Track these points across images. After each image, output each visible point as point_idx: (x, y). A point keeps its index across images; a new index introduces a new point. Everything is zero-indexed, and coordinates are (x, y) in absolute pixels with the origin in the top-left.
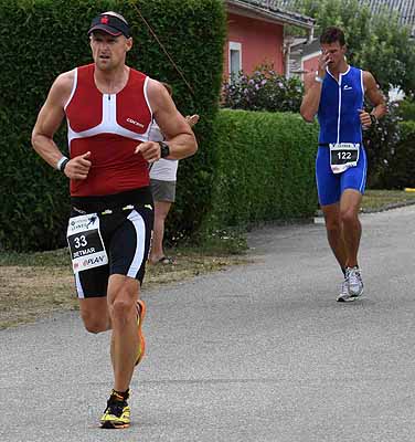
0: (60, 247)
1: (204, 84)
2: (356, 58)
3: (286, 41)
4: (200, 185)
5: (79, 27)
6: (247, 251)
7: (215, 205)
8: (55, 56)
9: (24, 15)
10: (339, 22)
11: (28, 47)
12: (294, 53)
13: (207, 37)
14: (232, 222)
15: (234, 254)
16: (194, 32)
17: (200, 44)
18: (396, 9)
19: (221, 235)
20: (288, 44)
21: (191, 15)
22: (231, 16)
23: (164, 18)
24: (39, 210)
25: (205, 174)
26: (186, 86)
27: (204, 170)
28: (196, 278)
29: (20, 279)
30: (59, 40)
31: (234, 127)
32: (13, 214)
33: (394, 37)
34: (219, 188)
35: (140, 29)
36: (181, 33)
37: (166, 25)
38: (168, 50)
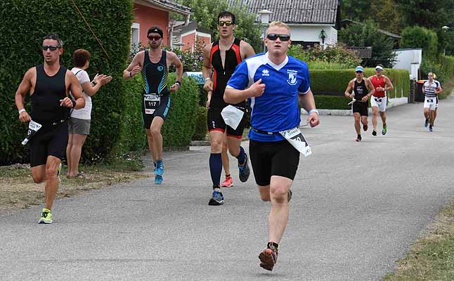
0: (13, 163)
1: (117, 52)
2: (217, 36)
3: (170, 23)
4: (112, 122)
5: (30, 9)
6: (143, 169)
7: (122, 136)
8: (13, 30)
10: (205, 11)
12: (176, 31)
13: (119, 19)
14: (133, 148)
15: (135, 171)
16: (110, 15)
17: (115, 24)
18: (245, 3)
19: (126, 157)
20: (172, 25)
21: (109, 4)
22: (136, 5)
23: (90, 5)
25: (116, 115)
26: (103, 53)
27: (115, 111)
28: (110, 187)
30: (16, 18)
31: (137, 82)
33: (243, 22)
34: (125, 125)
35: (73, 13)
36: (102, 16)
37: (91, 10)
38: (92, 28)
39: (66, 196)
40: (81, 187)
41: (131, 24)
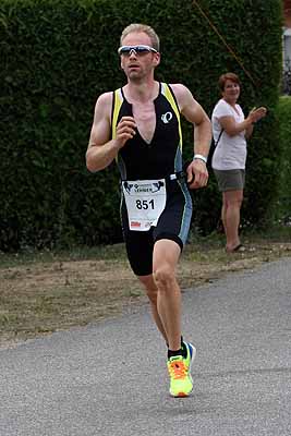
1: (264, 73)
4: (264, 173)
7: (280, 192)
9: (85, 13)
11: (91, 45)
13: (264, 27)
16: (252, 22)
17: (259, 34)
19: (287, 220)
21: (249, 6)
23: (223, 10)
24: (108, 204)
25: (268, 162)
26: (246, 76)
27: (267, 157)
28: (266, 265)
29: (95, 273)
32: (83, 209)
34: (283, 175)
35: (199, 22)
36: (240, 24)
37: (224, 17)
38: (227, 42)
39: (207, 281)
40: (227, 268)
41: (282, 32)
